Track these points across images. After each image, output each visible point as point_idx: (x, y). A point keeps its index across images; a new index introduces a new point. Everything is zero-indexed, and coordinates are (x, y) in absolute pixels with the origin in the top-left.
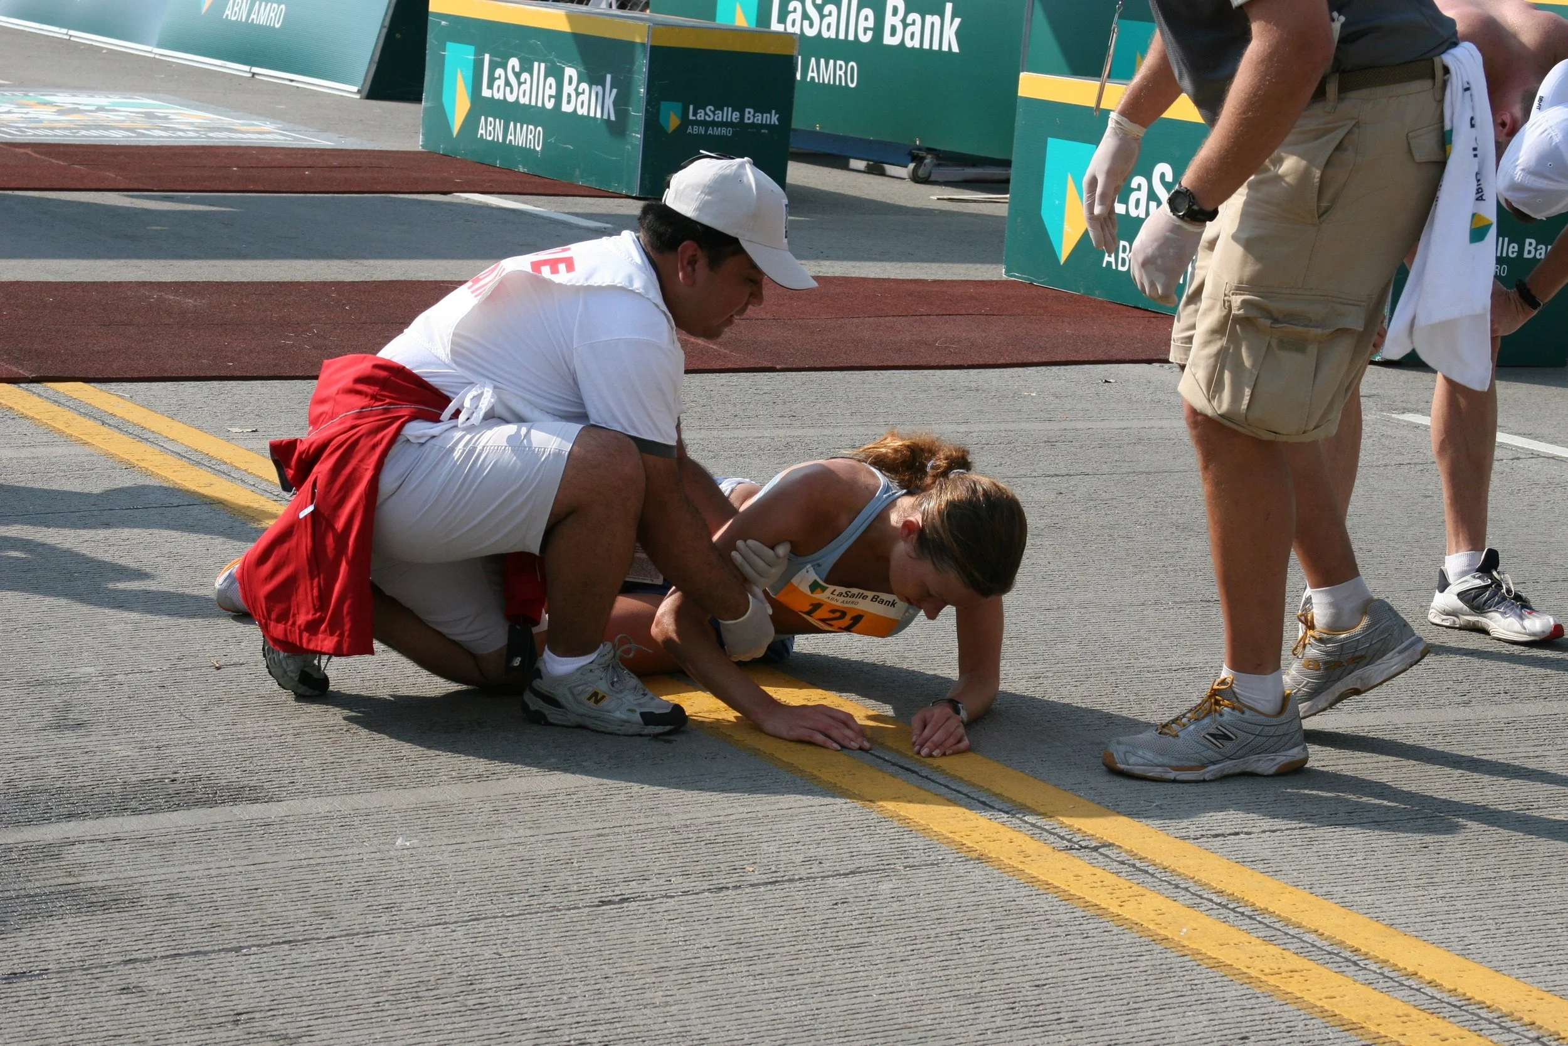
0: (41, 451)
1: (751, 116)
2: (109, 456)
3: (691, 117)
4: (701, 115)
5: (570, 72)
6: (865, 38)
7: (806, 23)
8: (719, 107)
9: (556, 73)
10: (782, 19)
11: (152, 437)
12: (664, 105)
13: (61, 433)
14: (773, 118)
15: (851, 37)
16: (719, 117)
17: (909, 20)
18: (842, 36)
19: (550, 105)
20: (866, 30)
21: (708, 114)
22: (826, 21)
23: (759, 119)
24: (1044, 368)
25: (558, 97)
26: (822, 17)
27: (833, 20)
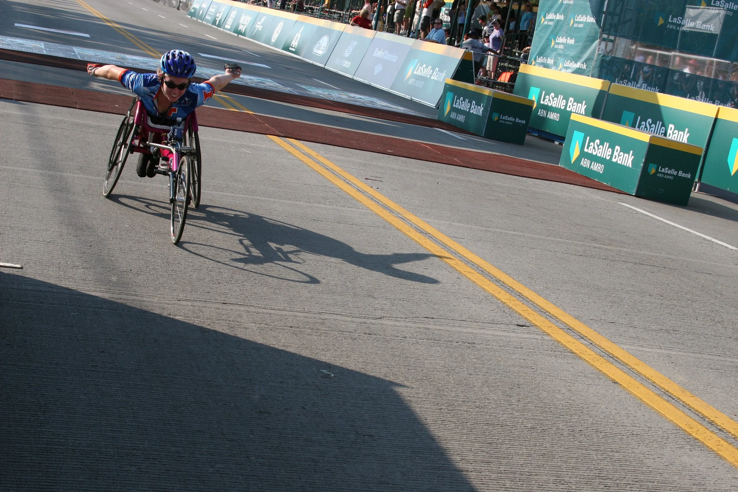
0: (273, 147)
1: (517, 120)
2: (286, 150)
3: (501, 118)
4: (504, 118)
5: (474, 102)
6: (563, 108)
7: (549, 102)
8: (509, 116)
9: (470, 102)
10: (544, 101)
11: (300, 149)
12: (494, 114)
13: (280, 145)
14: (524, 122)
15: (559, 107)
16: (509, 119)
17: (574, 104)
18: (557, 107)
19: (468, 110)
20: (563, 105)
21: (506, 118)
22: (554, 102)
23: (520, 121)
24: (541, 180)
25: (470, 109)
26: (553, 101)
27: (555, 102)
